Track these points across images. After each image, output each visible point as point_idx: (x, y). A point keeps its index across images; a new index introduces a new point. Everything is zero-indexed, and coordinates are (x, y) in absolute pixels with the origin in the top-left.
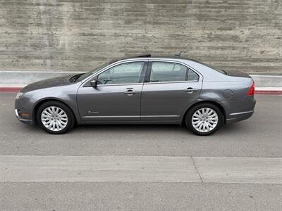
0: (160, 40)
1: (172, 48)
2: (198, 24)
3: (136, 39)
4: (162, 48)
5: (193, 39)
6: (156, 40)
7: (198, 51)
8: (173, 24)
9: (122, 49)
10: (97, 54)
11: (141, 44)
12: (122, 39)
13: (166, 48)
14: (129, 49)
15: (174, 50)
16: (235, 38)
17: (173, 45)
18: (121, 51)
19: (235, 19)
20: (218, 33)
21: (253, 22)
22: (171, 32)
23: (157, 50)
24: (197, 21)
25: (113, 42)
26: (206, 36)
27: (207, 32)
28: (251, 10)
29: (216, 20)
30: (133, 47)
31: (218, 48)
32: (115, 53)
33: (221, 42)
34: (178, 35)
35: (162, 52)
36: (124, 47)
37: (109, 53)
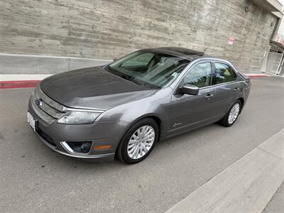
0: (109, 21)
1: (119, 32)
2: (142, 9)
3: (83, 13)
4: (110, 30)
5: (137, 25)
6: (104, 20)
7: (140, 39)
8: (122, 4)
9: (64, 24)
10: (27, 27)
11: (88, 22)
12: (65, 11)
13: (114, 31)
14: (74, 26)
15: (121, 34)
16: (166, 30)
17: (121, 28)
18: (63, 27)
19: (168, 13)
20: (156, 22)
21: (178, 18)
22: (119, 13)
23: (105, 32)
24: (142, 7)
25: (53, 12)
26: (147, 24)
27: (149, 20)
28: (177, 7)
29: (155, 9)
30: (79, 24)
31: (154, 38)
32: (54, 29)
33: (157, 32)
34: (126, 19)
35: (110, 35)
36: (68, 22)
37: (45, 27)
